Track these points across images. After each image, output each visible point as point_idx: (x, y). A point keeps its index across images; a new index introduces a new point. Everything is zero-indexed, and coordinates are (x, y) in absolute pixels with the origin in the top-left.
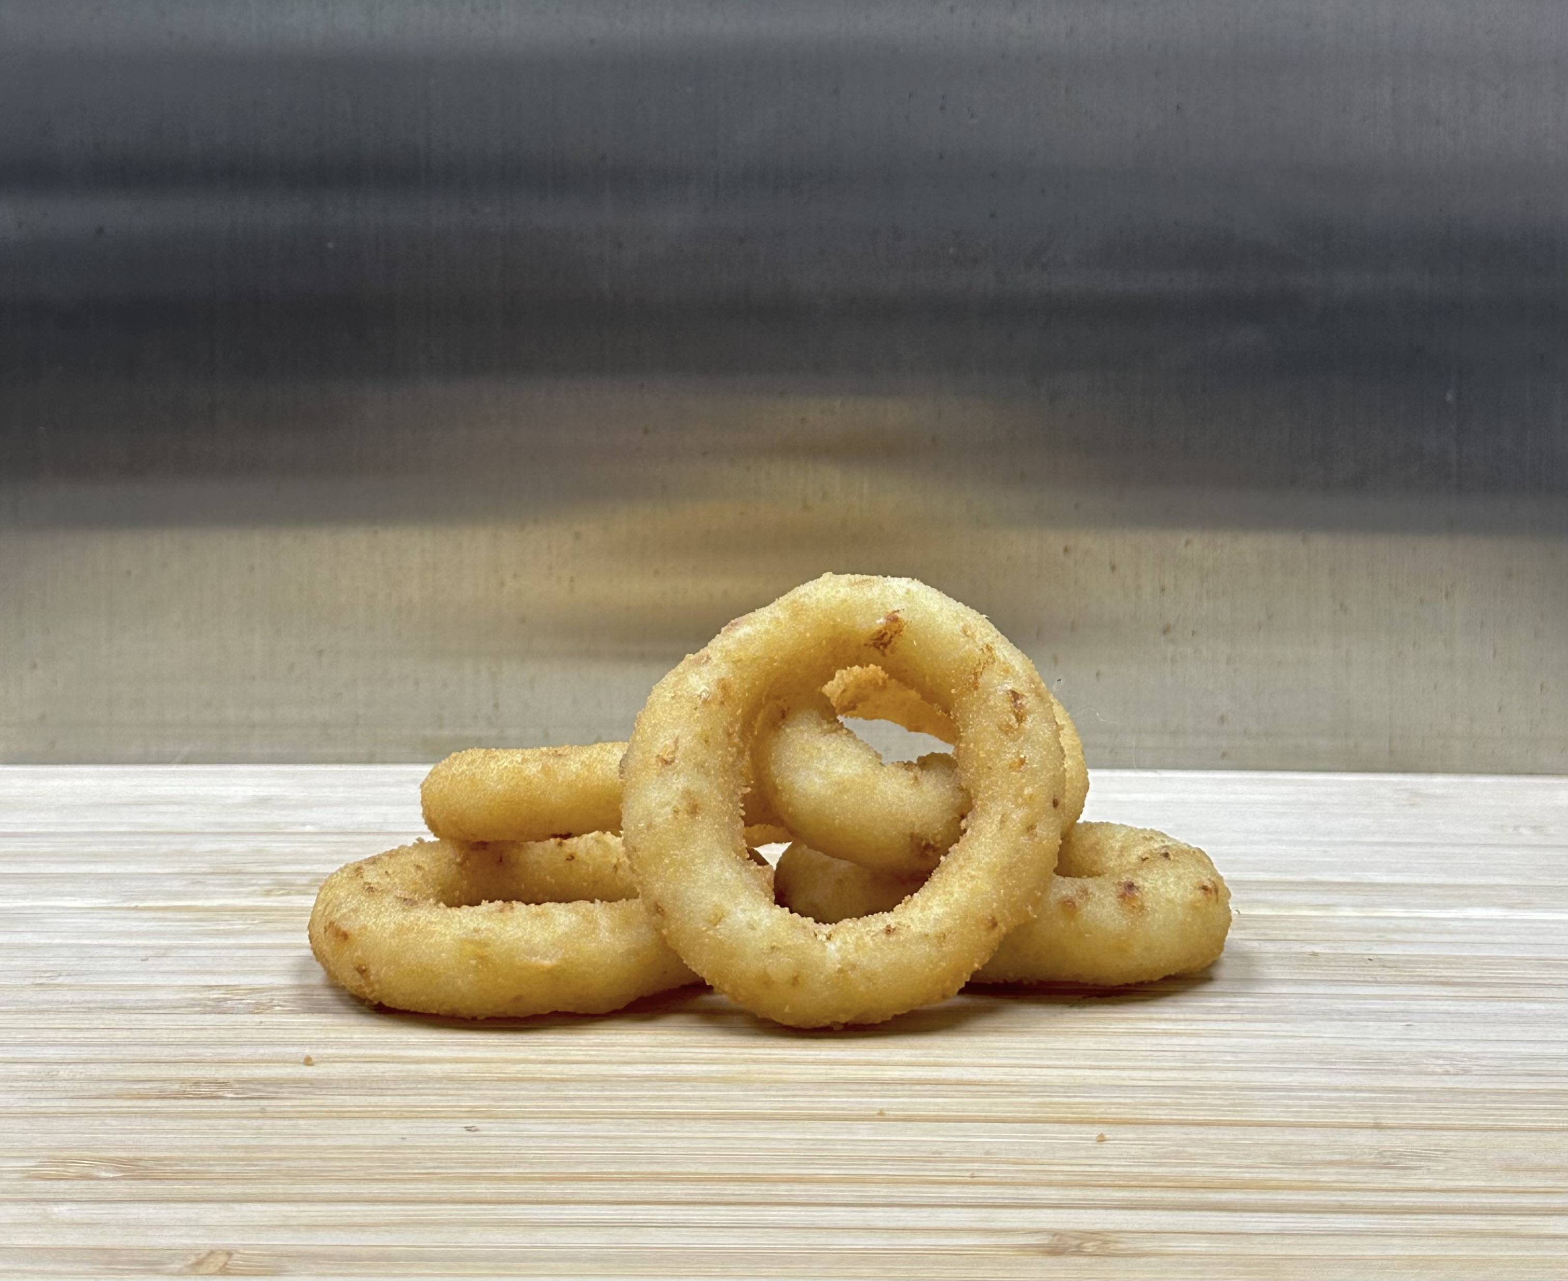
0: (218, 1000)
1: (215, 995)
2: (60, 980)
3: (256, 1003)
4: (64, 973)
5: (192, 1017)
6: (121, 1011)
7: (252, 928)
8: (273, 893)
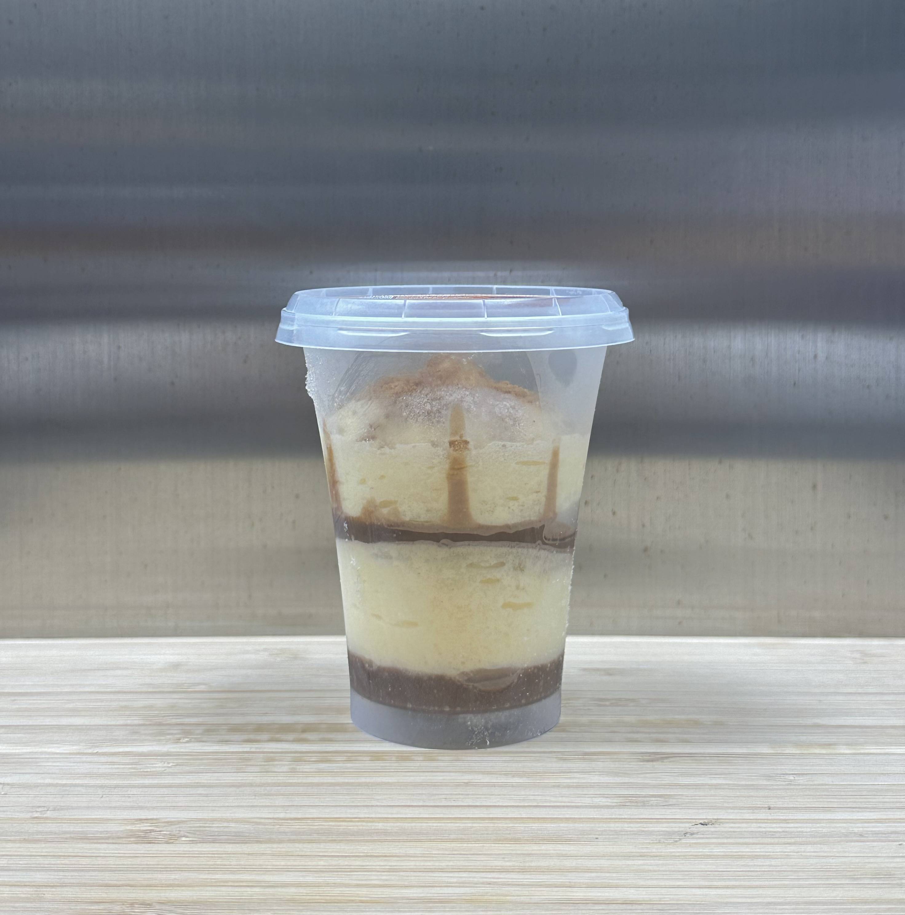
0: (145, 832)
1: (145, 827)
2: (49, 814)
3: (170, 834)
4: (51, 808)
5: (130, 846)
6: (85, 841)
7: (168, 770)
8: (181, 741)
